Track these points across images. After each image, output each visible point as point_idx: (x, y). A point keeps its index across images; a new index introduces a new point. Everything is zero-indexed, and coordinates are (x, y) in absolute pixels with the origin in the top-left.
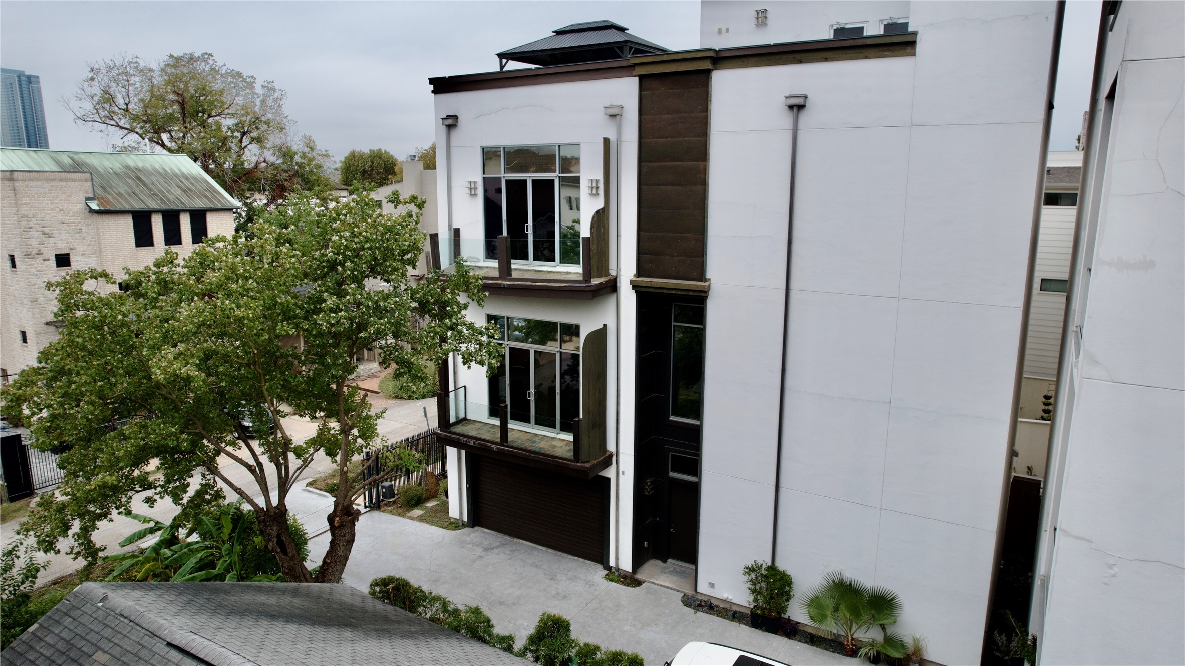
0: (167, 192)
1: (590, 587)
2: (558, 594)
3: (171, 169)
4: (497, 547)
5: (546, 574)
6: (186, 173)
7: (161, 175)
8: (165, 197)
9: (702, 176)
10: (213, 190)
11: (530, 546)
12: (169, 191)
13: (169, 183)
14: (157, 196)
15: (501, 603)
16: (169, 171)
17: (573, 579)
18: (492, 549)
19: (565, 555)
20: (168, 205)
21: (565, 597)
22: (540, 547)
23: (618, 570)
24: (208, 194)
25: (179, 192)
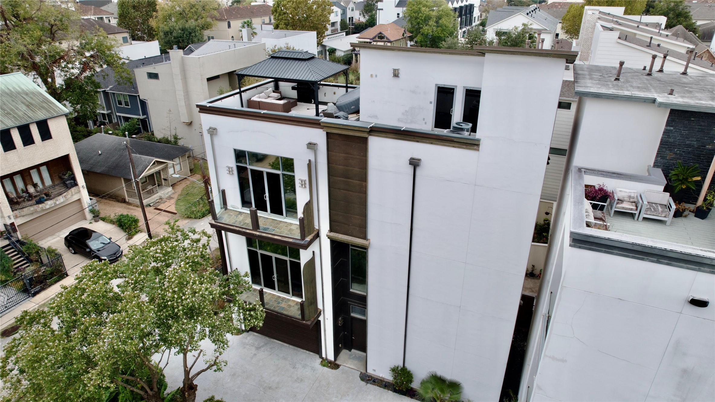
0: (16, 109)
1: (314, 371)
2: (298, 378)
3: (14, 88)
4: (263, 346)
5: (290, 364)
6: (25, 89)
7: (8, 94)
8: (16, 113)
9: (364, 189)
10: (47, 101)
11: (280, 344)
12: (17, 108)
13: (16, 102)
14: (10, 114)
15: (270, 388)
16: (13, 90)
17: (305, 366)
18: (260, 348)
19: (299, 349)
20: (20, 121)
21: (302, 380)
22: (285, 344)
23: (327, 359)
24: (45, 105)
25: (24, 108)
